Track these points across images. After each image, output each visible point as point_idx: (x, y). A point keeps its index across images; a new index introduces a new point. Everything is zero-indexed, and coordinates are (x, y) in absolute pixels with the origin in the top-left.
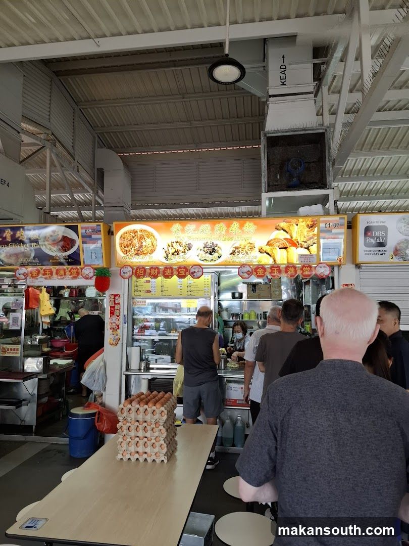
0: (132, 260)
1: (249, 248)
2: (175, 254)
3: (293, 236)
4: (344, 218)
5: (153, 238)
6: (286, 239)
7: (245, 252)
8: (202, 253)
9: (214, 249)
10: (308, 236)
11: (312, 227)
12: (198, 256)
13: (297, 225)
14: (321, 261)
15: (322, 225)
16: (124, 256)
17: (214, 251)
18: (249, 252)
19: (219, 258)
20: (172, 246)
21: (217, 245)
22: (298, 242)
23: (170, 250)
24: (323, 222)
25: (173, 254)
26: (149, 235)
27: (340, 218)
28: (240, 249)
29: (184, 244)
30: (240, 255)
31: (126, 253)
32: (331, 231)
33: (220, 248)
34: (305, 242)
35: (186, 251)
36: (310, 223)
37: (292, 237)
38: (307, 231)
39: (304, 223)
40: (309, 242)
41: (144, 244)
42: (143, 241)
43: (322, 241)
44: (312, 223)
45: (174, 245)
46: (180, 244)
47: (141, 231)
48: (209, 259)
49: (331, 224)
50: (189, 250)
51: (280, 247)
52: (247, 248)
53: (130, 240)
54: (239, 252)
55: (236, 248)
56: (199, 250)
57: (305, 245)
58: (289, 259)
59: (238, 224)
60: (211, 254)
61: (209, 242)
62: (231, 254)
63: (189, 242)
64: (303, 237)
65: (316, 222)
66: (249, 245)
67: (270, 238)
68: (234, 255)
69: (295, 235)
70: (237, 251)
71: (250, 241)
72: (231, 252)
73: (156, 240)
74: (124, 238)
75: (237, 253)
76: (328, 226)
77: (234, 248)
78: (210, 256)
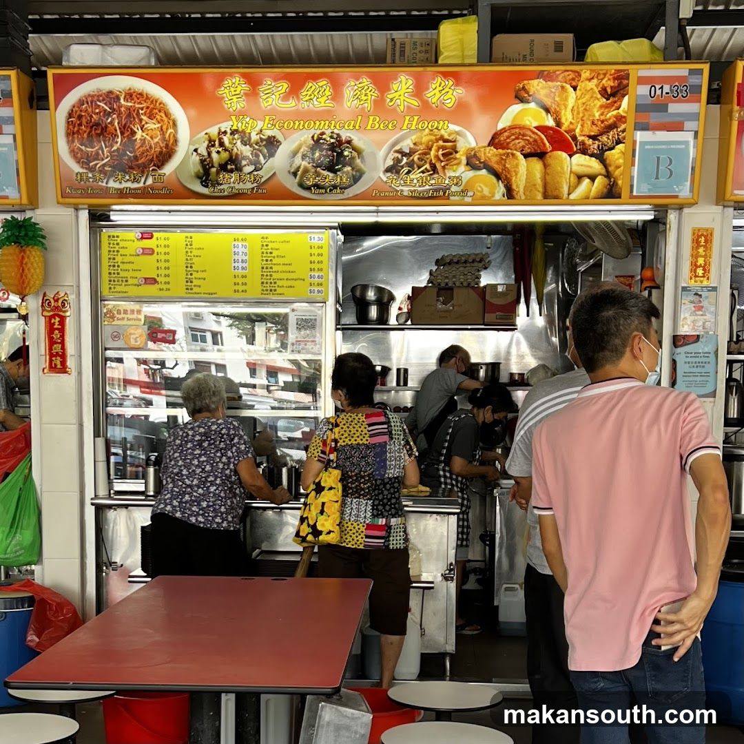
0: (104, 184)
1: (441, 152)
2: (229, 167)
3: (563, 120)
4: (700, 72)
5: (165, 118)
6: (542, 129)
7: (427, 166)
9: (340, 155)
10: (602, 122)
11: (613, 95)
12: (295, 174)
13: (575, 88)
14: (635, 193)
15: (643, 90)
16: (81, 170)
17: (341, 160)
18: (438, 166)
19: (356, 180)
20: (222, 144)
21: (349, 142)
22: (574, 138)
23: (214, 155)
25: (223, 167)
26: (155, 109)
27: (692, 72)
28: (416, 157)
29: (254, 137)
30: (416, 175)
31: (86, 161)
32: (663, 108)
33: (359, 152)
34: (594, 138)
35: (261, 158)
36: (608, 83)
37: (559, 124)
38: (601, 107)
39: (595, 81)
40: (604, 138)
41: (139, 135)
42: (136, 128)
43: (639, 136)
44: (616, 84)
45: (226, 140)
46: (245, 138)
47: (130, 95)
48: (327, 185)
49: (666, 89)
50: (271, 155)
51: (527, 150)
52: (433, 153)
53: (98, 124)
54: (411, 165)
55: (404, 152)
56: (300, 155)
57: (594, 146)
58: (549, 189)
59: (410, 82)
60: (331, 169)
61: (328, 132)
62: (388, 170)
63: (269, 133)
64: (589, 123)
65: (625, 82)
66: (441, 143)
67: (500, 126)
68: (398, 172)
69: (567, 118)
70: (405, 160)
71: (443, 132)
72: (390, 163)
73: (175, 124)
74: (80, 117)
75: (406, 169)
76: (659, 92)
77: (397, 152)
78: (331, 175)
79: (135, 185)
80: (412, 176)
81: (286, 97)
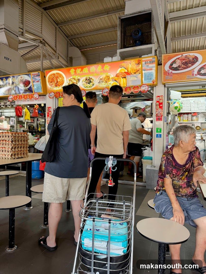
0: (54, 89)
1: (107, 79)
3: (129, 70)
4: (155, 58)
5: (62, 77)
6: (125, 72)
7: (105, 81)
8: (85, 83)
9: (90, 81)
10: (136, 70)
11: (138, 64)
12: (83, 85)
13: (131, 64)
14: (144, 83)
15: (144, 63)
16: (51, 87)
17: (90, 82)
18: (107, 81)
19: (93, 85)
20: (71, 81)
21: (91, 78)
22: (131, 74)
23: (70, 83)
24: (144, 61)
26: (60, 75)
27: (153, 58)
28: (103, 80)
29: (76, 79)
30: (103, 83)
31: (51, 85)
32: (148, 66)
33: (93, 80)
34: (135, 73)
35: (77, 82)
37: (128, 71)
38: (136, 67)
39: (134, 62)
40: (137, 73)
41: (59, 80)
42: (58, 79)
43: (143, 72)
44: (138, 62)
45: (72, 80)
46: (75, 79)
47: (57, 74)
48: (88, 86)
49: (148, 62)
50: (79, 82)
51: (123, 77)
53: (52, 79)
54: (102, 82)
55: (101, 79)
56: (84, 82)
59: (101, 66)
60: (89, 83)
61: (88, 77)
62: (98, 83)
63: (78, 78)
64: (134, 70)
65: (140, 62)
66: (107, 77)
67: (117, 73)
68: (100, 83)
69: (130, 70)
70: (101, 81)
71: (107, 75)
72: (99, 81)
73: (64, 78)
74: (50, 78)
75: (101, 82)
76: (147, 63)
77: (100, 79)
78: (89, 84)
79: (59, 89)
80: (103, 84)
81: (81, 72)
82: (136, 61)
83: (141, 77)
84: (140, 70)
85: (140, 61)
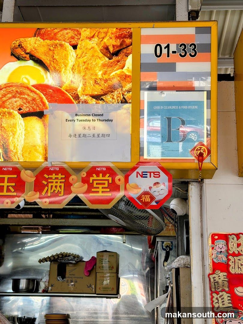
4: (208, 30)
10: (106, 81)
11: (116, 54)
13: (75, 47)
14: (146, 156)
15: (147, 49)
22: (76, 96)
24: (148, 39)
27: (199, 30)
32: (171, 67)
34: (97, 97)
36: (112, 42)
38: (104, 65)
39: (96, 39)
40: (109, 98)
43: (146, 96)
44: (118, 43)
49: (173, 48)
51: (25, 110)
64: (92, 82)
65: (128, 41)
69: (68, 77)
76: (165, 51)
82: (106, 33)
83: (128, 121)
84: (129, 86)
85: (130, 36)
